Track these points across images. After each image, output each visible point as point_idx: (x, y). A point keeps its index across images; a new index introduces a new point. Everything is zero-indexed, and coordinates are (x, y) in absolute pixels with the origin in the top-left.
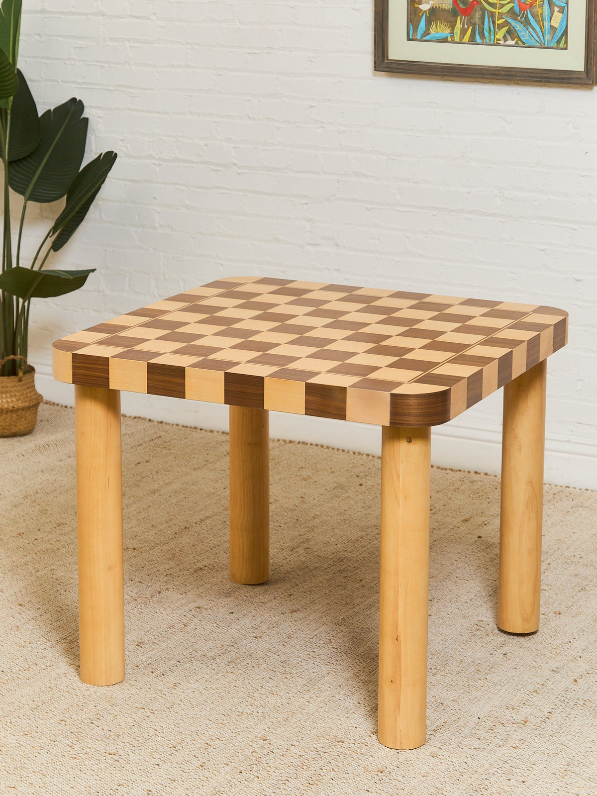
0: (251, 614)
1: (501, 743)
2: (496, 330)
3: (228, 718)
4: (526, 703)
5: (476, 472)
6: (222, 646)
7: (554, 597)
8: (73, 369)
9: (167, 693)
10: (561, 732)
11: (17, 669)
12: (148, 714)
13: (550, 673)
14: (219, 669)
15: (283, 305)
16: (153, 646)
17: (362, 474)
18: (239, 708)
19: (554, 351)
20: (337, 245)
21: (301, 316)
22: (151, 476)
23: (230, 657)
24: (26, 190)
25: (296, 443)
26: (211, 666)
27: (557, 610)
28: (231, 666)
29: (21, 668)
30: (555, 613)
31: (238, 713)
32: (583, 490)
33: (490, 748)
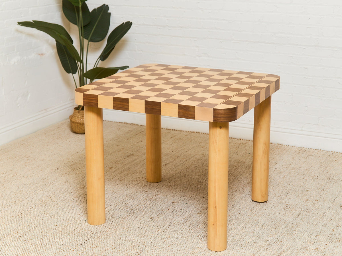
0: (195, 204)
2: (253, 83)
3: (193, 250)
4: (316, 240)
6: (185, 218)
7: (313, 193)
8: (83, 100)
9: (166, 240)
10: (333, 253)
12: (161, 249)
13: (322, 227)
14: (186, 228)
15: (167, 74)
16: (157, 219)
18: (197, 245)
19: (275, 91)
20: (208, 56)
21: (174, 78)
22: (143, 147)
23: (189, 223)
24: (88, 37)
25: (195, 132)
26: (182, 227)
27: (316, 199)
28: (191, 227)
29: (104, 231)
31: (197, 248)
32: (310, 149)
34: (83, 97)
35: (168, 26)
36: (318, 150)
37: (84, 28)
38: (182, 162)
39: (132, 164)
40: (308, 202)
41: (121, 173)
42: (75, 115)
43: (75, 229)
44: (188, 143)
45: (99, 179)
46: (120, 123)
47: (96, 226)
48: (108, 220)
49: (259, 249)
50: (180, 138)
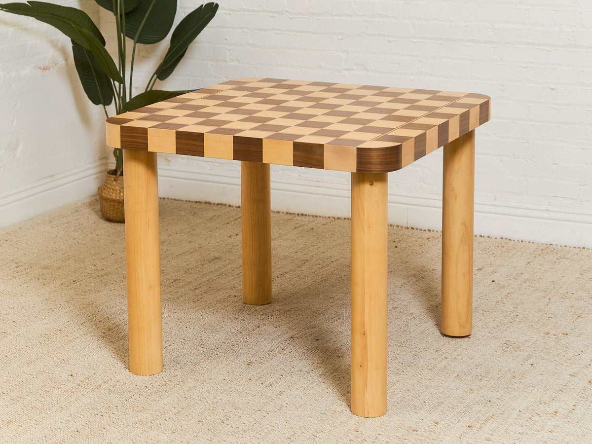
1: (539, 429)
2: (436, 108)
3: (325, 415)
4: (555, 399)
5: (481, 236)
7: (560, 322)
8: (121, 137)
9: (275, 399)
11: (157, 385)
12: (264, 414)
13: (569, 377)
14: (313, 380)
16: (260, 365)
17: (396, 240)
18: (332, 408)
19: (481, 124)
20: (366, 69)
21: (292, 101)
22: (240, 245)
23: (320, 371)
24: (135, 35)
25: (343, 219)
26: (306, 378)
27: (565, 332)
28: (322, 378)
29: (160, 384)
30: (563, 334)
31: (332, 412)
32: (563, 246)
33: (531, 432)
34: (121, 132)
35: (288, 12)
36: (579, 248)
37: (126, 17)
38: (313, 271)
39: (217, 273)
40: (549, 337)
41: (196, 289)
42: (109, 186)
43: (105, 381)
44: (327, 238)
45: (150, 287)
46: (196, 202)
47: (144, 377)
48: (167, 368)
49: (448, 413)
50: (312, 229)
